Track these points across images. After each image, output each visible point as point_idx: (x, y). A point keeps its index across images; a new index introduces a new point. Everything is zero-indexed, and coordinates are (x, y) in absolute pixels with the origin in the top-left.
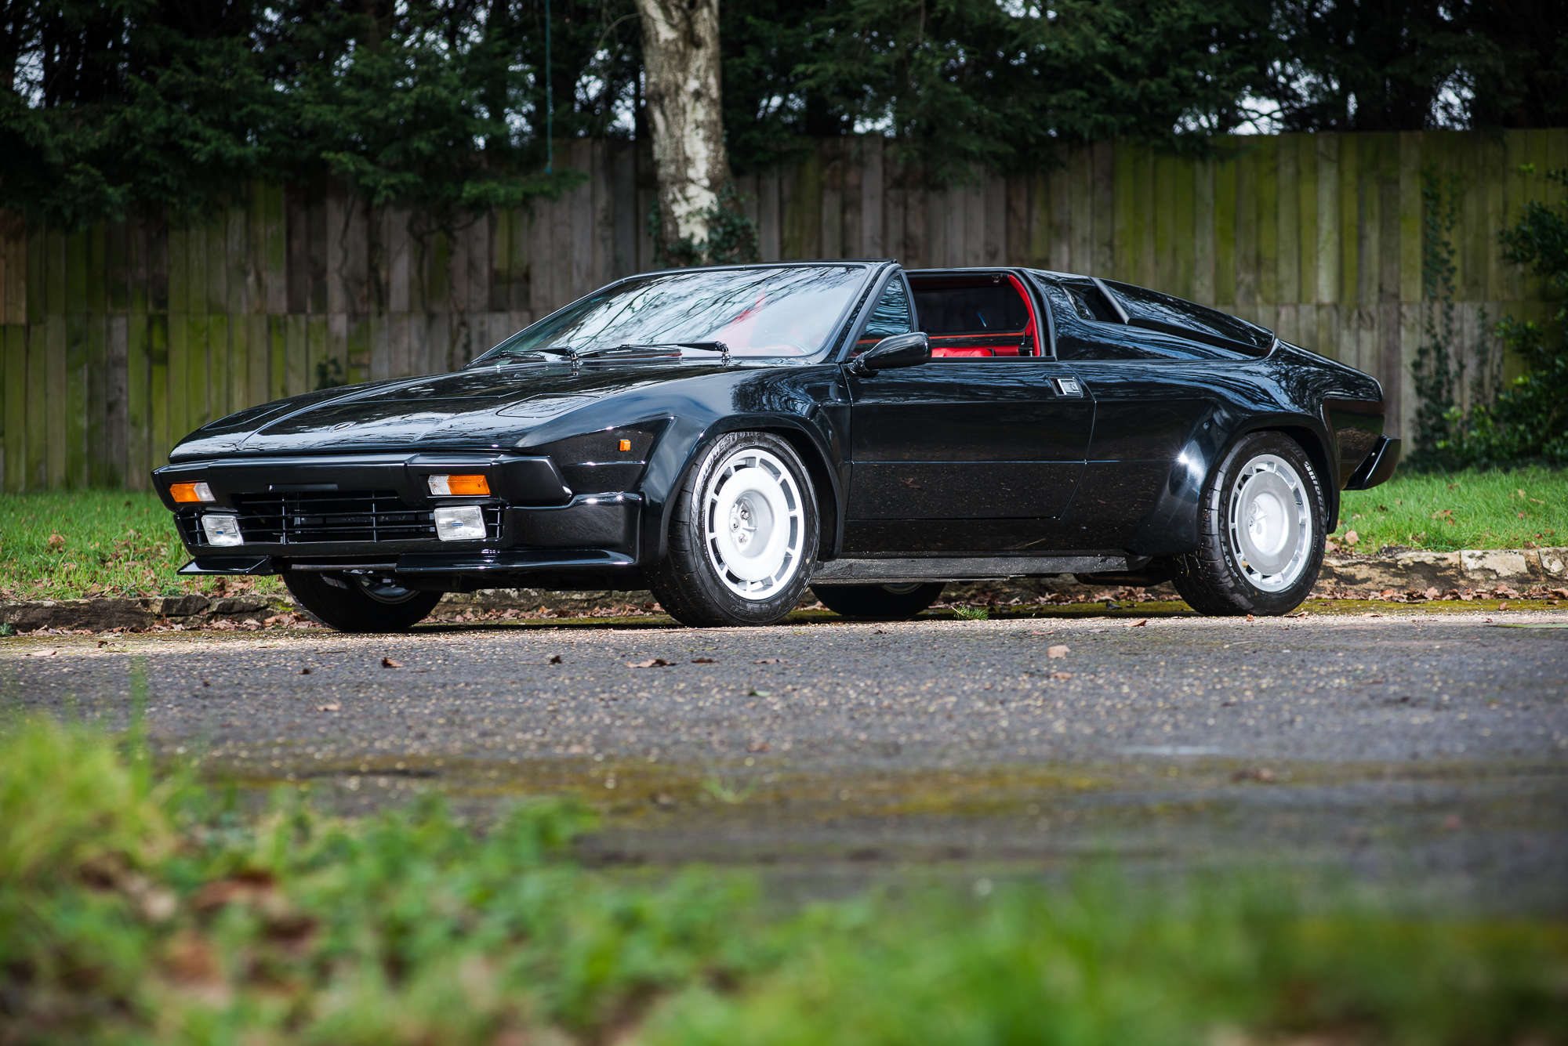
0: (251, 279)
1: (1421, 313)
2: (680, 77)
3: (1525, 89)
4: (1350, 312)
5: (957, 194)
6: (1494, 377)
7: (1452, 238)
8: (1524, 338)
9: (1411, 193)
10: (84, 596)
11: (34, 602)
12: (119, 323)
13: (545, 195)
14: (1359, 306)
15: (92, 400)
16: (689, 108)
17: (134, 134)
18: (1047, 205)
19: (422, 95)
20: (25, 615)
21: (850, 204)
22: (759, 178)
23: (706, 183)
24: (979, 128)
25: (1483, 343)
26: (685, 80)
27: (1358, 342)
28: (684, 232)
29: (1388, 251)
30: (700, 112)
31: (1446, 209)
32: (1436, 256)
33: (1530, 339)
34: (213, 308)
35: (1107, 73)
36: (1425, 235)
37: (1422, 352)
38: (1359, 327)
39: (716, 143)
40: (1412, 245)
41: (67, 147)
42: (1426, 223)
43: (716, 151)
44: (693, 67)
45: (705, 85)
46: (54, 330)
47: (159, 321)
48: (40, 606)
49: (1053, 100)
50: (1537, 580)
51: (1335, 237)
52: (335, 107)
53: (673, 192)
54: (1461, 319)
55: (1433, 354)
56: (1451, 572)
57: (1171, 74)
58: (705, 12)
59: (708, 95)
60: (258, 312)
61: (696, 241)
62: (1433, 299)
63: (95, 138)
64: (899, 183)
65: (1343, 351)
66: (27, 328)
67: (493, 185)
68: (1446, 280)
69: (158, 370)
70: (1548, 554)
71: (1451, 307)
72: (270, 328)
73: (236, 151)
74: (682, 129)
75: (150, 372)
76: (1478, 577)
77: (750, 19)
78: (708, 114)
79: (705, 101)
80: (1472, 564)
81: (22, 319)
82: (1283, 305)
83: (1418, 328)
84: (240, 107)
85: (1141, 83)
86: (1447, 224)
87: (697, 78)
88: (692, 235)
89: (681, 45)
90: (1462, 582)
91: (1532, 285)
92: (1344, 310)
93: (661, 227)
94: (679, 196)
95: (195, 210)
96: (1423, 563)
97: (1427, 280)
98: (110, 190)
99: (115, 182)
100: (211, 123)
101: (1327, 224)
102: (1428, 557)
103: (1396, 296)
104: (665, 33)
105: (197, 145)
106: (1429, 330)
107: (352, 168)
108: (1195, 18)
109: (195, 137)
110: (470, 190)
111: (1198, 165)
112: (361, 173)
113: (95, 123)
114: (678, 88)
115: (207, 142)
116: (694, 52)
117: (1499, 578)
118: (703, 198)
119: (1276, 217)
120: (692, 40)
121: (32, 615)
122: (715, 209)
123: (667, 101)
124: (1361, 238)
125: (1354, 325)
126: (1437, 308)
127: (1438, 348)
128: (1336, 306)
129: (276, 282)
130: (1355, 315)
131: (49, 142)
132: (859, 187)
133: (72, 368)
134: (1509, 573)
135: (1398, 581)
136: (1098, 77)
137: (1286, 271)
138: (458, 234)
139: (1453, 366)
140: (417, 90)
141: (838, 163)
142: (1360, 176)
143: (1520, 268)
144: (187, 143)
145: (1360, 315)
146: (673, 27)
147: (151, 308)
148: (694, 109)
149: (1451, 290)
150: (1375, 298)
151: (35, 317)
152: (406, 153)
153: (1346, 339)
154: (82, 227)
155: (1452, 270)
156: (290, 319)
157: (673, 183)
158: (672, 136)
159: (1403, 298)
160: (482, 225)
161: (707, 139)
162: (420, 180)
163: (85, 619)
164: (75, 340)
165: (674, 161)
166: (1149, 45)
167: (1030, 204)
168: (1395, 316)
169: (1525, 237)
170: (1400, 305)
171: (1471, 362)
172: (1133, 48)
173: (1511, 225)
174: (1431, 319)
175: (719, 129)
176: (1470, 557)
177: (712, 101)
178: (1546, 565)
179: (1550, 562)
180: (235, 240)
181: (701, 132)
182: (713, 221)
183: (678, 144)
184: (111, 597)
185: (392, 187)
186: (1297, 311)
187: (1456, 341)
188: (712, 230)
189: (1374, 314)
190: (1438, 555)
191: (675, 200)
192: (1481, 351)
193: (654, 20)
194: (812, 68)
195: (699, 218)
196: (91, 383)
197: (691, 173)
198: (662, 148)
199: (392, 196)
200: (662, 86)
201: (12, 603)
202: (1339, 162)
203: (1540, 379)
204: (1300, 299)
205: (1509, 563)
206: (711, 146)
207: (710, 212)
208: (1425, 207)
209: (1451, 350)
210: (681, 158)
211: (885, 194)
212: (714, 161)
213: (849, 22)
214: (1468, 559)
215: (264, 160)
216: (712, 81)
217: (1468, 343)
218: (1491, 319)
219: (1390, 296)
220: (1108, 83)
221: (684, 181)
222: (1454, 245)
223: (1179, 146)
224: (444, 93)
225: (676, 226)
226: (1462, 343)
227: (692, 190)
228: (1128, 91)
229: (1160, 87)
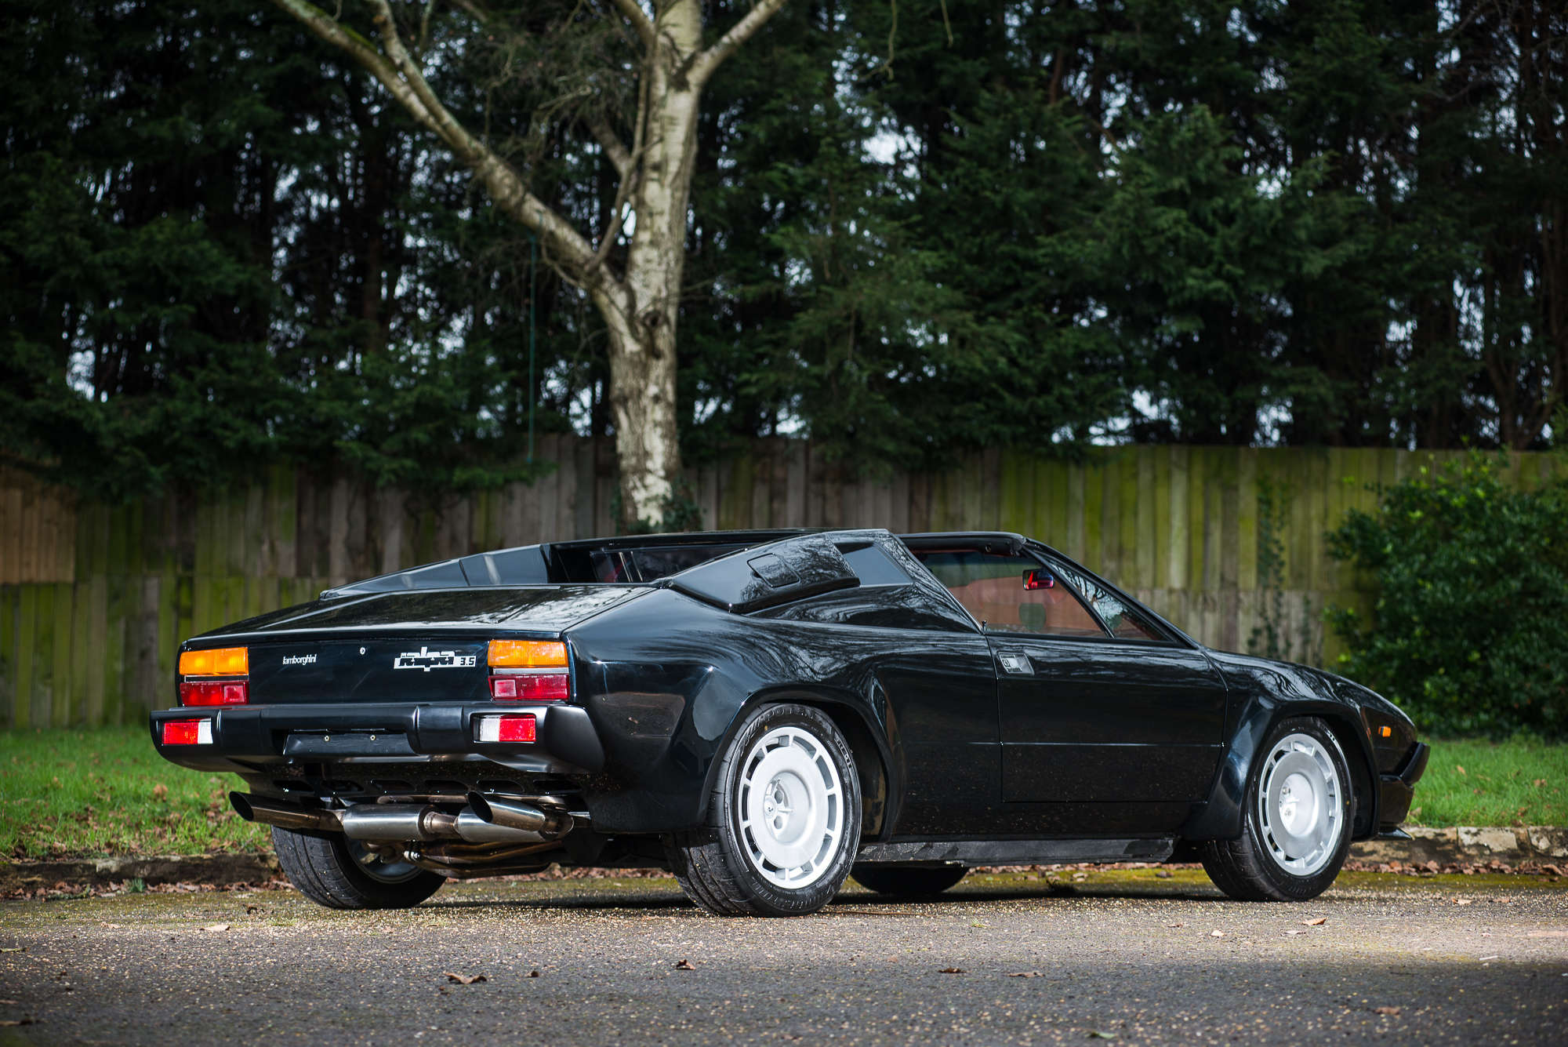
0: (266, 547)
1: (1256, 599)
2: (642, 383)
3: (1346, 414)
4: (1197, 596)
5: (868, 491)
6: (1315, 655)
7: (1281, 536)
8: (1345, 624)
9: (1248, 499)
10: (207, 851)
11: (161, 857)
12: (153, 583)
13: (523, 480)
14: (1204, 592)
15: (128, 647)
16: (649, 410)
17: (174, 423)
18: (944, 499)
19: (422, 394)
20: (153, 869)
21: (777, 494)
22: (700, 471)
23: (662, 473)
24: (891, 431)
25: (1306, 625)
26: (646, 386)
27: (1203, 622)
28: (642, 515)
29: (1229, 547)
30: (658, 413)
31: (1277, 513)
32: (1268, 551)
33: (1350, 623)
34: (233, 571)
35: (1001, 391)
36: (1260, 534)
37: (1256, 632)
38: (1204, 610)
39: (671, 439)
40: (1248, 542)
41: (117, 433)
42: (1260, 524)
43: (671, 446)
44: (653, 375)
45: (663, 391)
46: (97, 588)
47: (186, 582)
48: (167, 861)
49: (957, 410)
50: (1526, 856)
51: (1184, 533)
52: (345, 403)
53: (633, 481)
54: (1289, 604)
55: (1265, 633)
56: (1449, 847)
57: (1056, 392)
58: (665, 329)
59: (666, 400)
60: (271, 575)
61: (652, 523)
62: (1266, 587)
63: (141, 426)
64: (820, 478)
65: (1191, 629)
66: (75, 586)
67: (479, 471)
68: (1277, 572)
69: (184, 623)
70: (1536, 832)
71: (1280, 594)
72: (280, 590)
73: (260, 439)
74: (643, 427)
75: (178, 626)
76: (1473, 852)
77: (698, 337)
78: (665, 415)
79: (662, 404)
80: (1467, 840)
81: (70, 577)
82: (1141, 589)
83: (1252, 612)
84: (264, 401)
85: (1030, 400)
86: (1277, 524)
87: (657, 384)
88: (649, 518)
89: (643, 356)
90: (1459, 856)
91: (1348, 578)
92: (1191, 594)
93: (621, 511)
94: (639, 484)
95: (223, 489)
96: (1424, 839)
97: (1262, 572)
98: (153, 470)
99: (157, 463)
100: (237, 415)
101: (1178, 522)
102: (1428, 832)
103: (1235, 584)
104: (630, 346)
105: (228, 433)
106: (1262, 614)
107: (359, 454)
108: (1077, 346)
109: (225, 426)
110: (460, 475)
111: (1073, 469)
112: (367, 459)
113: (140, 413)
114: (640, 393)
115: (236, 431)
116: (654, 362)
117: (1492, 853)
118: (659, 486)
119: (1136, 514)
120: (653, 352)
121: (161, 870)
122: (669, 496)
123: (630, 404)
124: (1206, 535)
125: (1200, 607)
126: (1269, 595)
127: (1269, 628)
128: (1185, 591)
129: (287, 550)
130: (1200, 599)
131: (103, 429)
132: (785, 481)
133: (112, 620)
134: (1500, 849)
135: (1402, 854)
136: (993, 394)
137: (1144, 560)
138: (445, 512)
139: (1281, 644)
140: (419, 389)
141: (768, 460)
142: (1206, 483)
143: (1338, 564)
144: (219, 431)
145: (1205, 600)
146: (637, 340)
147: (180, 570)
148: (653, 411)
149: (1281, 580)
150: (1217, 585)
151: (81, 578)
152: (406, 442)
153: (1193, 619)
154: (127, 500)
155: (1282, 564)
156: (298, 582)
157: (634, 473)
158: (633, 433)
159: (1241, 585)
160: (464, 507)
161: (664, 436)
162: (417, 466)
163: (208, 874)
164: (115, 596)
165: (636, 454)
166: (1039, 368)
167: (929, 497)
168: (1233, 601)
169: (1347, 537)
170: (1238, 592)
171: (1296, 641)
172: (1025, 371)
173: (1332, 527)
174: (1263, 604)
175: (674, 427)
176: (1467, 833)
177: (669, 405)
178: (1534, 841)
179: (1538, 840)
180: (253, 515)
181: (659, 431)
182: (667, 506)
183: (639, 440)
184: (232, 852)
185: (394, 472)
186: (1152, 594)
187: (1284, 623)
188: (666, 514)
189: (1217, 598)
190: (1438, 831)
191: (635, 488)
192: (1305, 632)
193: (621, 334)
194: (754, 378)
195: (654, 504)
196: (127, 633)
197: (650, 465)
198: (624, 443)
199: (393, 478)
200: (627, 391)
201: (142, 858)
202: (1189, 470)
203: (1362, 658)
204: (1155, 584)
205: (1502, 840)
206: (667, 442)
207: (664, 498)
208: (1260, 511)
209: (1280, 631)
210: (641, 452)
211: (807, 489)
212: (668, 455)
213: (786, 340)
214: (1464, 835)
215: (283, 448)
216: (669, 387)
217: (1294, 625)
218: (1314, 606)
219: (1229, 584)
220: (1001, 399)
221: (642, 472)
222: (1284, 542)
223: (1060, 453)
224: (440, 393)
225: (635, 509)
226: (1289, 626)
227: (650, 479)
228: (1021, 406)
229: (1046, 403)
